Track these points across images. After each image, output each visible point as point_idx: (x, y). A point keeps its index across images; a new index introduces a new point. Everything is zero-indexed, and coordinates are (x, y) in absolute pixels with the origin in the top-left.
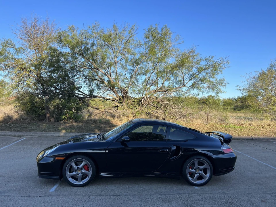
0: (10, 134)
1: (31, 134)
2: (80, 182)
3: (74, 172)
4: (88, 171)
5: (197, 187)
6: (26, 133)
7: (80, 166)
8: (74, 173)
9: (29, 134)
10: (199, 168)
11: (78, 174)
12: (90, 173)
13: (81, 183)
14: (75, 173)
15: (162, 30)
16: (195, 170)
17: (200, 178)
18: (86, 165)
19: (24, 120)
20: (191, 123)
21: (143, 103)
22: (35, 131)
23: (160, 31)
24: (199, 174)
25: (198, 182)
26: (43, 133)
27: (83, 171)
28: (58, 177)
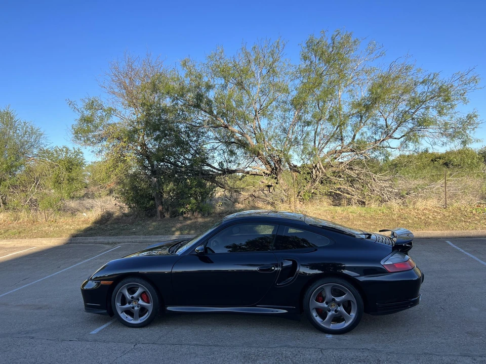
0: (101, 240)
1: (130, 240)
2: (136, 319)
3: (127, 304)
4: (148, 303)
5: (330, 336)
6: (123, 238)
7: (135, 295)
8: (127, 306)
9: (126, 240)
10: (334, 300)
11: (133, 308)
12: (149, 306)
13: (138, 322)
14: (129, 306)
15: (333, 39)
16: (327, 303)
17: (338, 319)
18: (144, 292)
19: (128, 217)
20: (411, 207)
21: (314, 177)
22: (136, 234)
23: (329, 41)
24: (336, 311)
25: (334, 326)
26: (145, 238)
27: (141, 302)
28: (105, 311)
